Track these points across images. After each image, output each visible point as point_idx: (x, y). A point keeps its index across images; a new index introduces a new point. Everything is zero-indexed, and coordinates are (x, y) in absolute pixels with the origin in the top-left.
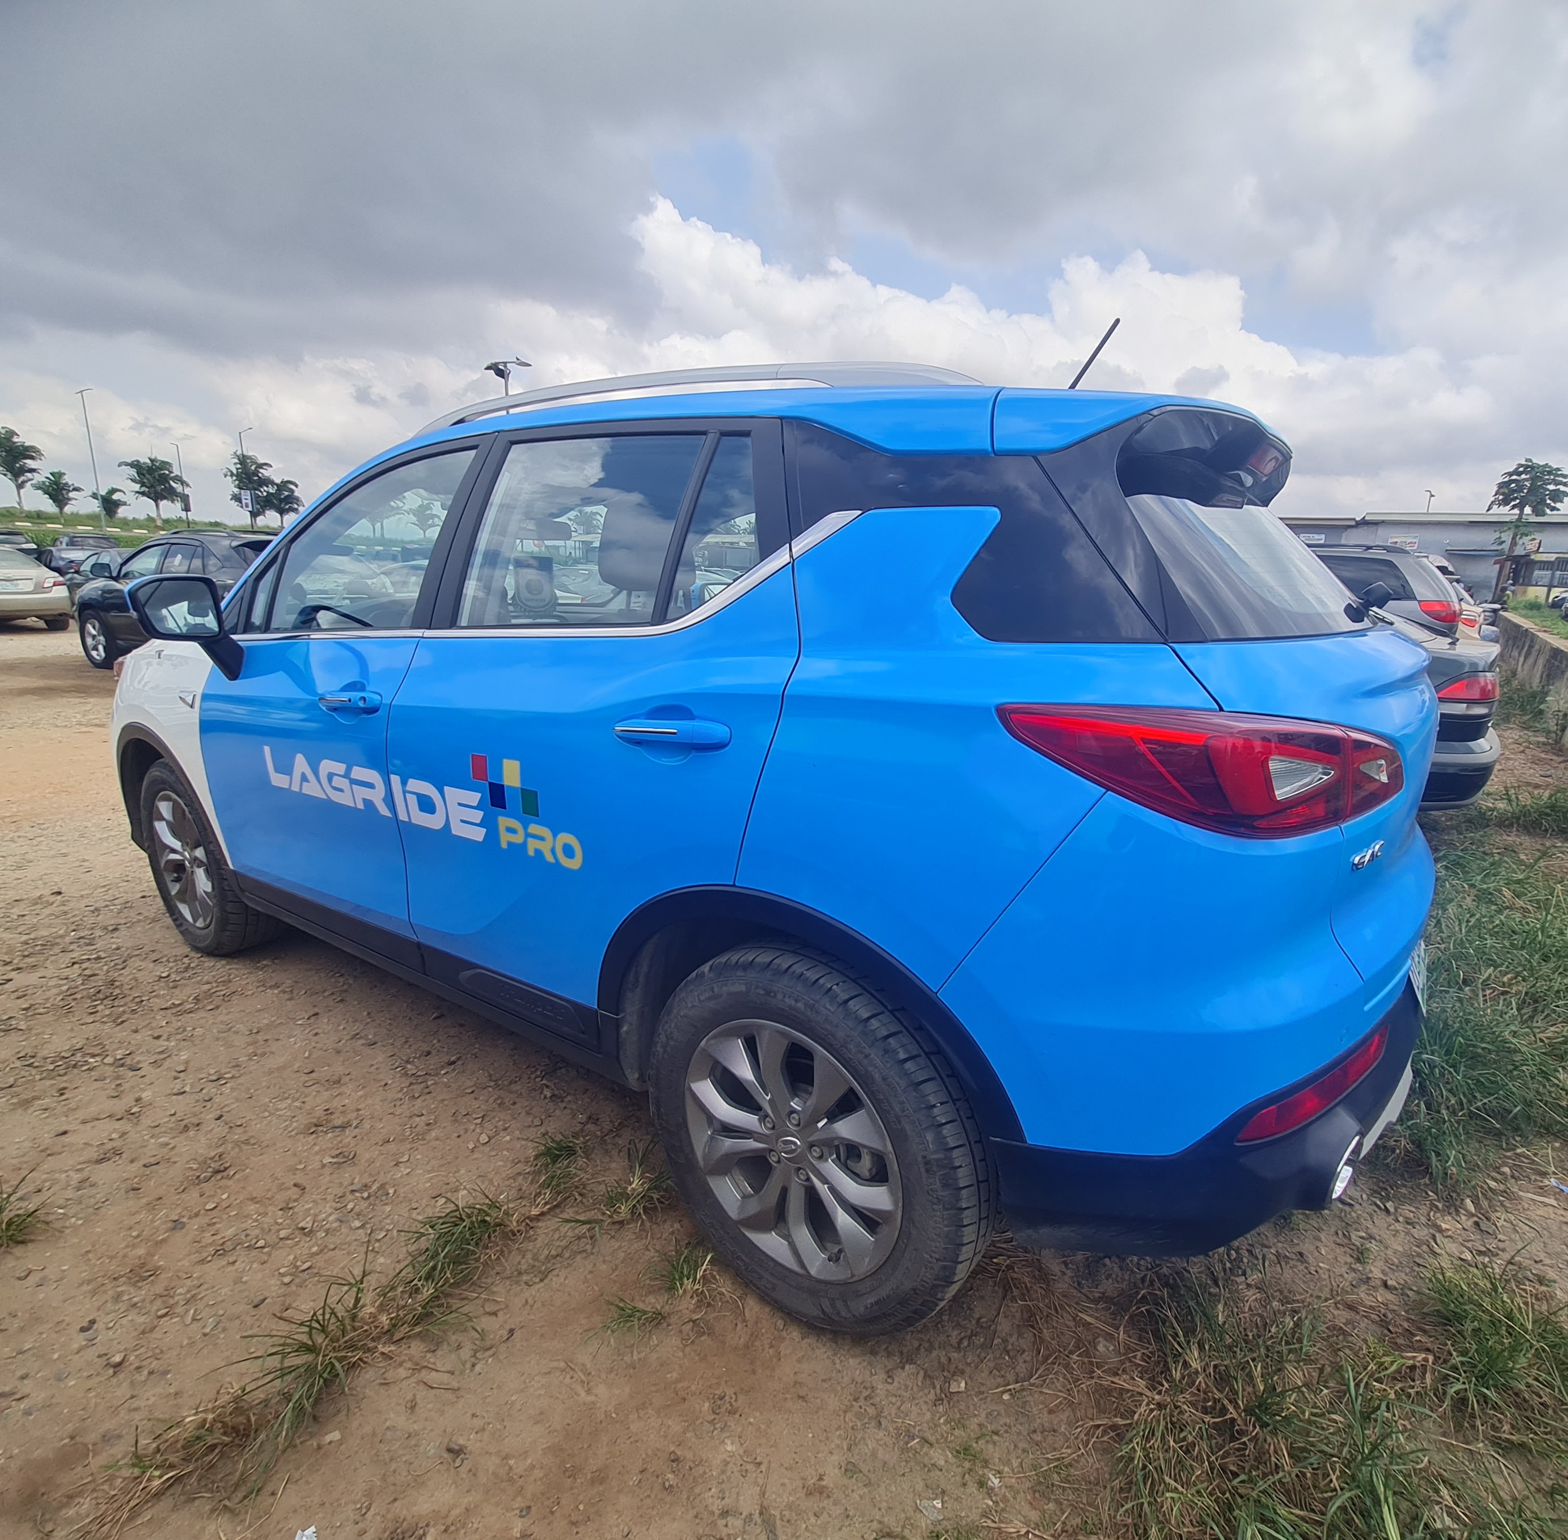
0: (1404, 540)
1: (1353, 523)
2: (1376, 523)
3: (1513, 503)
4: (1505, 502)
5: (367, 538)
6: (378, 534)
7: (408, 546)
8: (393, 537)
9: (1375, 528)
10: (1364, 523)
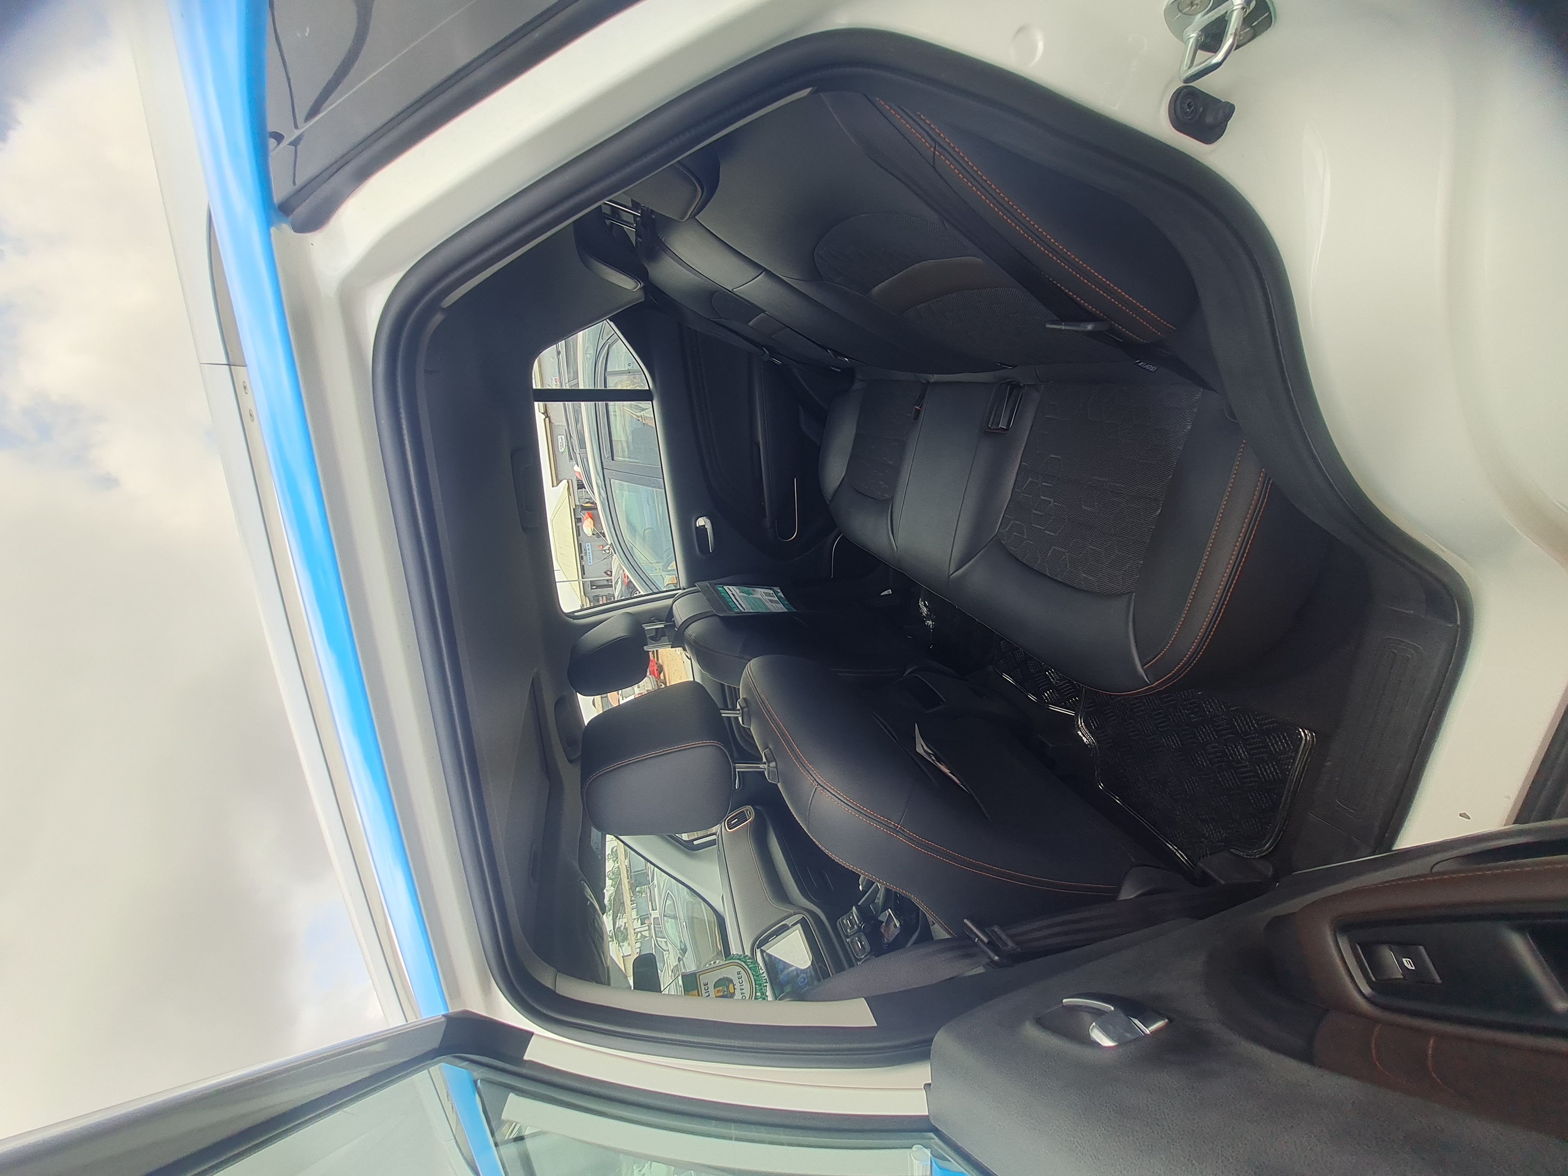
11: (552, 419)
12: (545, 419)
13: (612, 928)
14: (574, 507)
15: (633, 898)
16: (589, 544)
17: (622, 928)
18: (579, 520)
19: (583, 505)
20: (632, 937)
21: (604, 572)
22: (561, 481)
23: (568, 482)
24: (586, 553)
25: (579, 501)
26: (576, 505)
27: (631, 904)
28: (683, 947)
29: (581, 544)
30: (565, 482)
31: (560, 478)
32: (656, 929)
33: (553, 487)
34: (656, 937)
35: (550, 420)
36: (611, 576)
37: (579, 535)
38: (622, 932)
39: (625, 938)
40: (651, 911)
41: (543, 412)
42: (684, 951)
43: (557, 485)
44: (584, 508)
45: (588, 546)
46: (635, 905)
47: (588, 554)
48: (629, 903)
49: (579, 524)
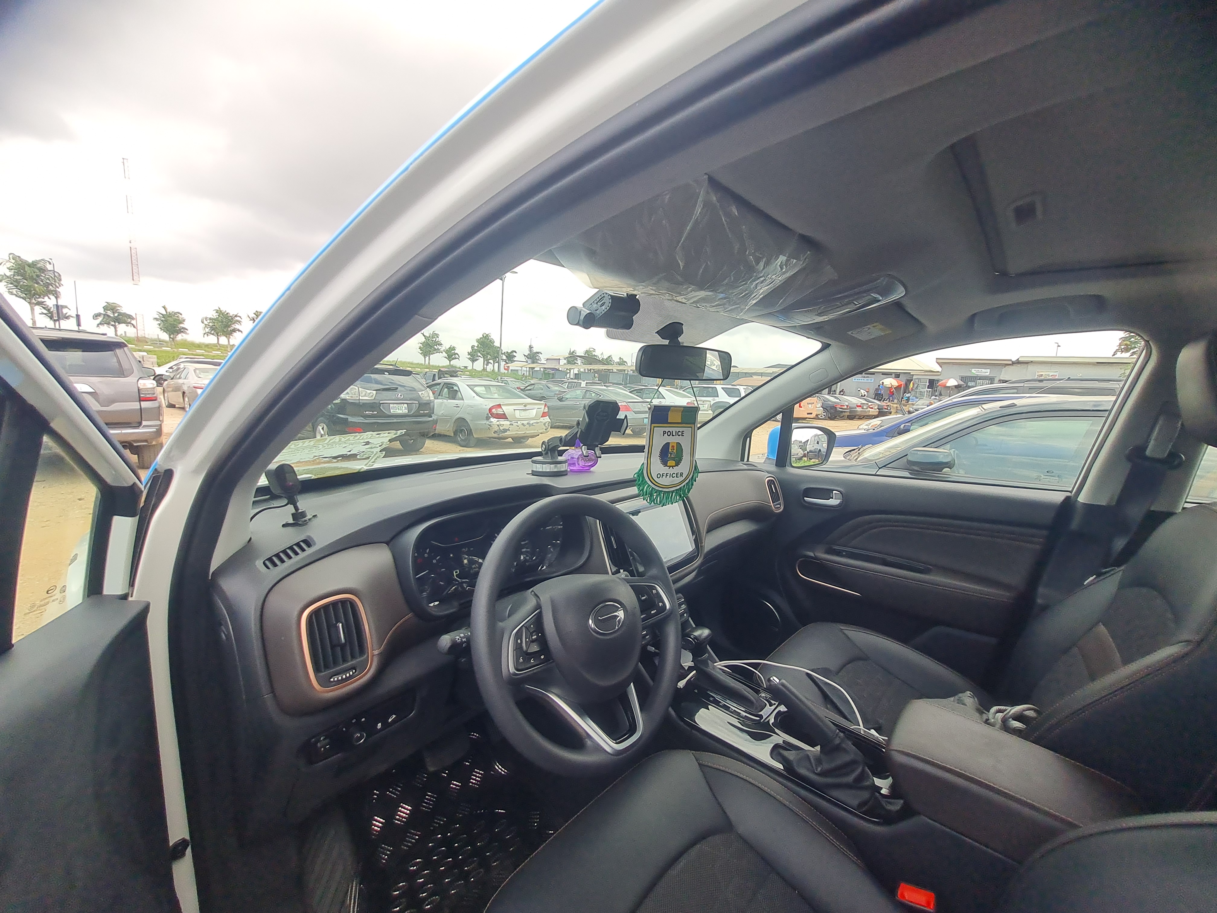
0: (1047, 373)
1: (1010, 363)
2: (1027, 363)
3: (1132, 351)
4: (1127, 350)
5: (422, 364)
6: (427, 363)
7: (442, 369)
8: (435, 364)
9: (1026, 365)
10: (1018, 362)
11: (1010, 367)
12: (1011, 360)
13: (577, 355)
14: (911, 374)
15: (592, 371)
16: (872, 381)
17: (576, 361)
18: (897, 376)
19: (912, 382)
20: (569, 366)
21: (843, 390)
22: (941, 367)
23: (938, 372)
24: (865, 377)
25: (917, 378)
26: (913, 375)
27: (588, 369)
28: (563, 399)
29: (874, 374)
30: (939, 369)
31: (944, 366)
32: (574, 383)
33: (937, 359)
34: (569, 382)
35: (1010, 365)
36: (839, 394)
37: (883, 374)
38: (573, 361)
39: (569, 362)
40: (586, 381)
41: (1019, 360)
42: (561, 400)
43: (937, 362)
44: (909, 381)
45: (871, 380)
46: (587, 371)
47: (863, 379)
48: (591, 368)
49: (893, 375)
